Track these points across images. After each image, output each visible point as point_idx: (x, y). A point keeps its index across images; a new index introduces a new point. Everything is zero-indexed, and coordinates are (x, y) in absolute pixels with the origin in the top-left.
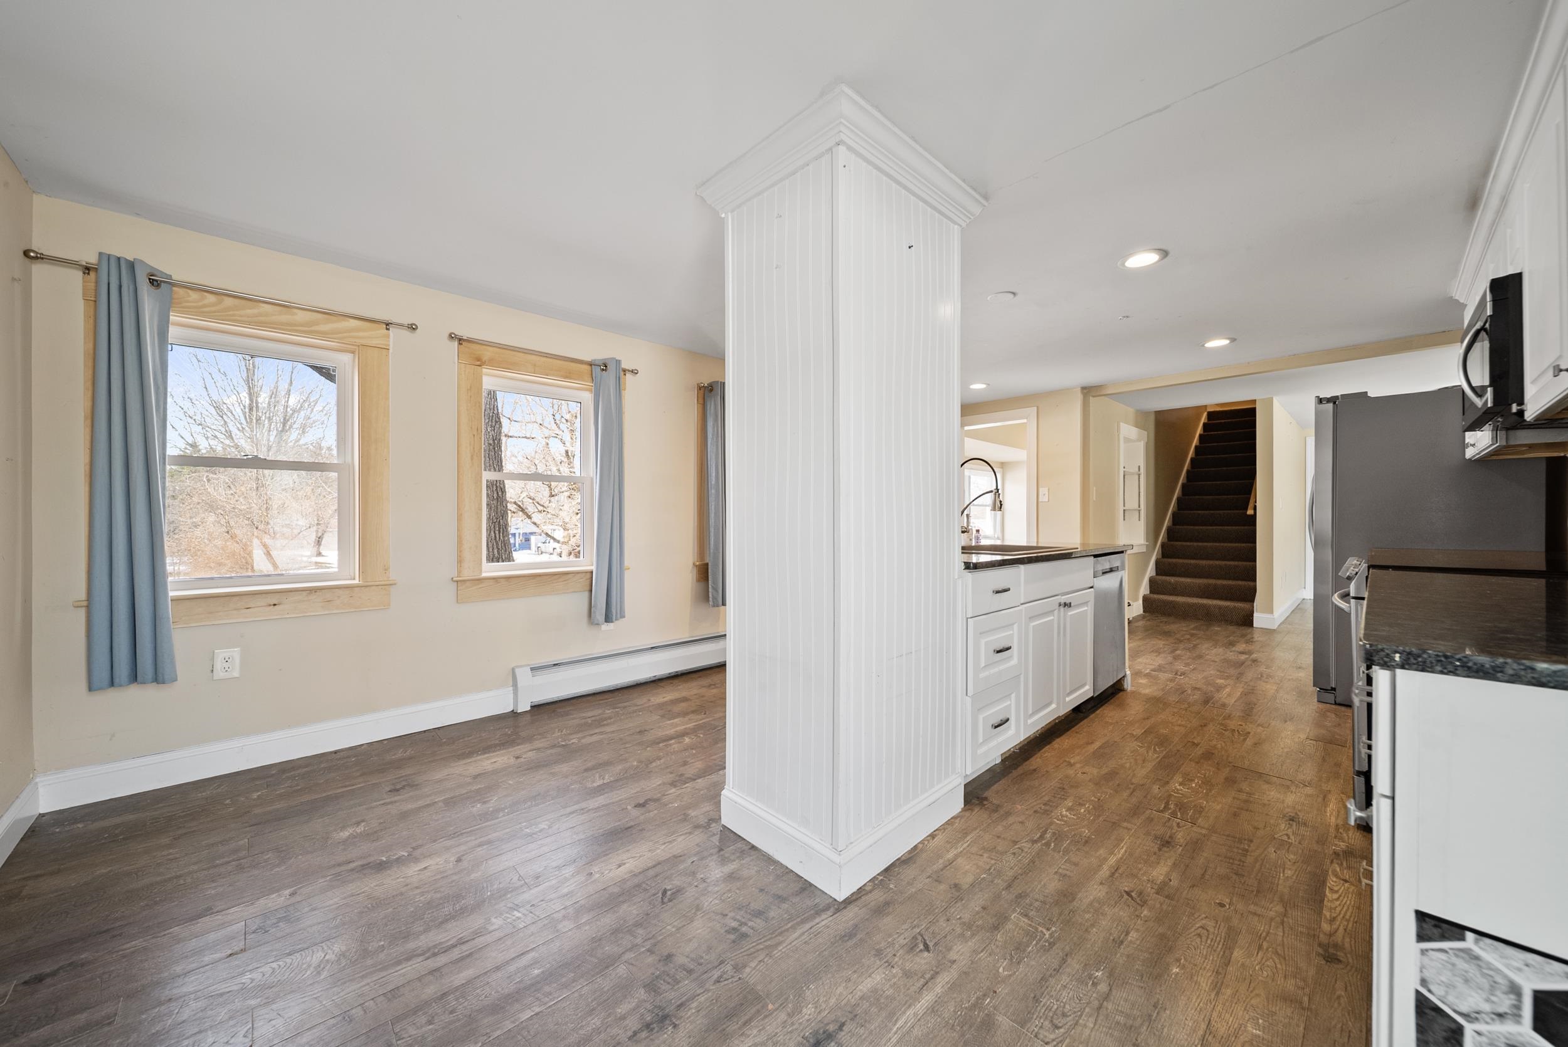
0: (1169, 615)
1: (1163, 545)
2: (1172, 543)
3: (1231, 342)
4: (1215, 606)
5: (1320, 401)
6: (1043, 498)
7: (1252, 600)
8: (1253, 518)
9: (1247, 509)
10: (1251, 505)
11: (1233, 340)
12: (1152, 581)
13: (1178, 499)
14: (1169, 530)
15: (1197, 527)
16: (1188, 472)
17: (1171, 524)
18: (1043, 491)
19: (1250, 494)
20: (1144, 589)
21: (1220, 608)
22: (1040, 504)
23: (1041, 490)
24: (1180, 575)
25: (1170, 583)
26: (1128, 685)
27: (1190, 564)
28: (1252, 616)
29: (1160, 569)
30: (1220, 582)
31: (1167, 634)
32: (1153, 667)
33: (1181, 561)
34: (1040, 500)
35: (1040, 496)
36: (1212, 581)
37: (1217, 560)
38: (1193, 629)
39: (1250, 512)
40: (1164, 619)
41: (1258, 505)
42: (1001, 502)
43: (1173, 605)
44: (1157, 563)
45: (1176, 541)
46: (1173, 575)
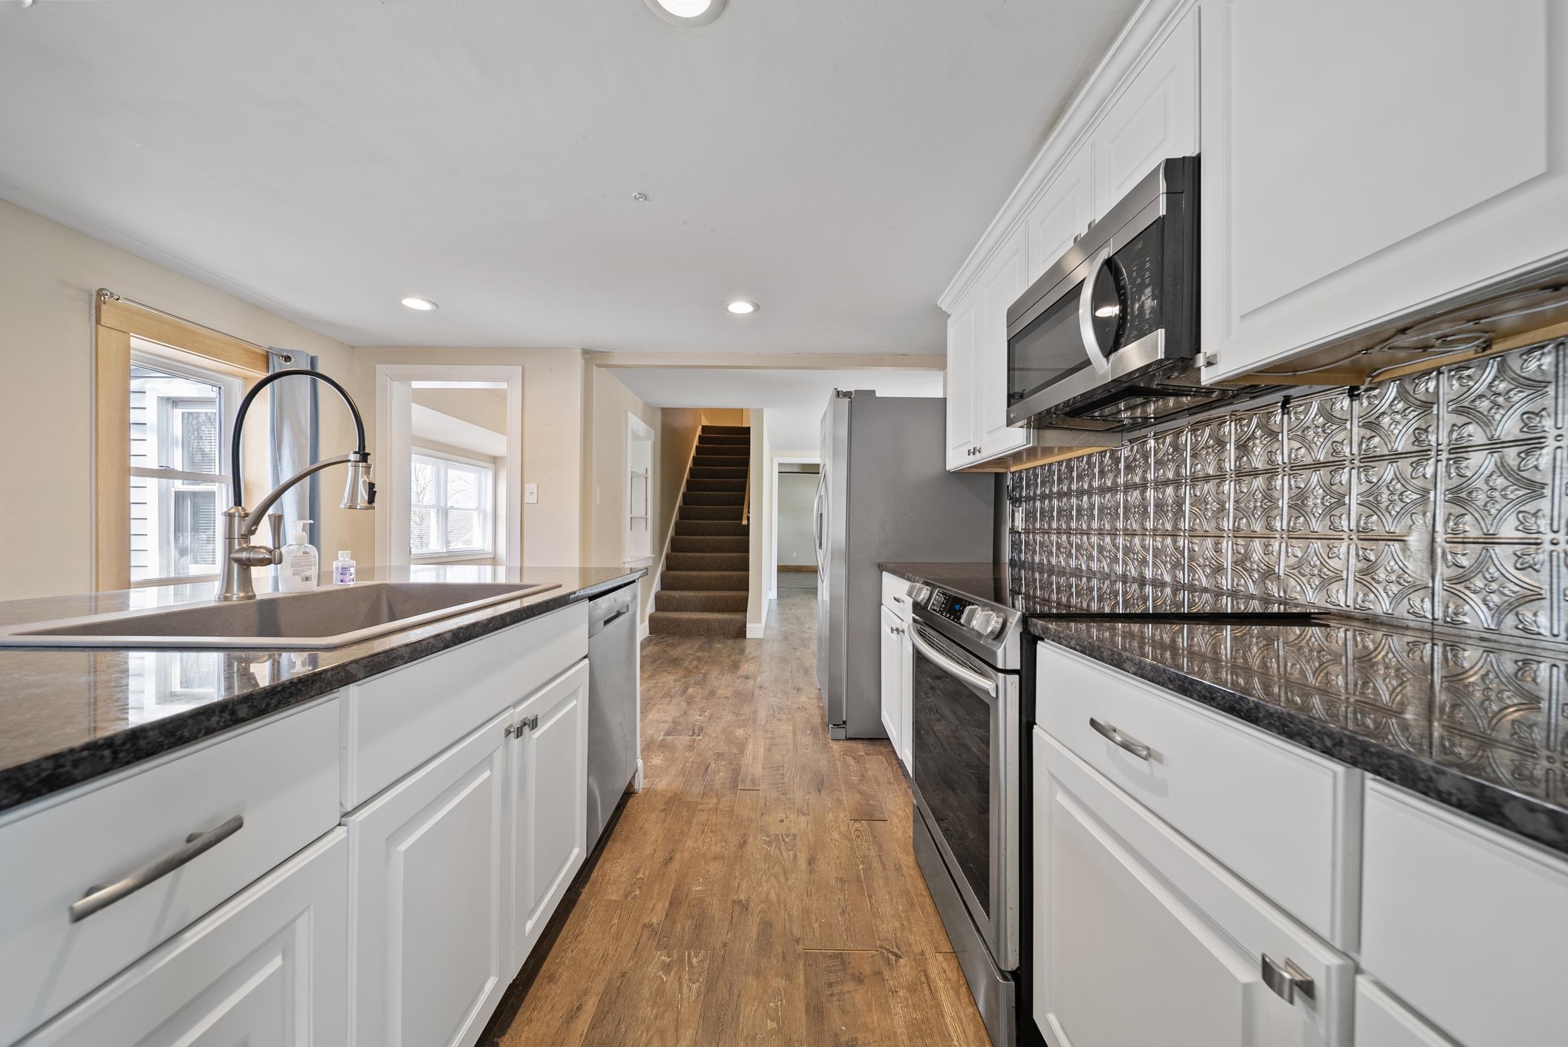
0: (674, 634)
1: (667, 557)
2: (675, 554)
3: (755, 311)
4: (715, 620)
5: (838, 394)
6: (530, 498)
7: (744, 610)
8: (746, 529)
9: (742, 520)
10: (745, 516)
11: (757, 307)
12: (658, 598)
13: (680, 508)
14: (672, 541)
15: (696, 537)
16: (688, 481)
17: (674, 534)
18: (530, 487)
19: (743, 504)
20: (650, 608)
21: (719, 621)
22: (526, 507)
23: (527, 486)
24: (683, 589)
25: (674, 598)
26: (640, 785)
27: (692, 576)
28: (745, 627)
29: (666, 584)
30: (719, 594)
31: (675, 662)
32: (666, 726)
33: (684, 573)
34: (526, 500)
35: (526, 494)
36: (711, 594)
37: (714, 570)
38: (698, 650)
39: (745, 522)
40: (670, 640)
41: (751, 516)
42: (371, 486)
43: (677, 623)
44: (663, 577)
45: (679, 552)
46: (677, 589)
